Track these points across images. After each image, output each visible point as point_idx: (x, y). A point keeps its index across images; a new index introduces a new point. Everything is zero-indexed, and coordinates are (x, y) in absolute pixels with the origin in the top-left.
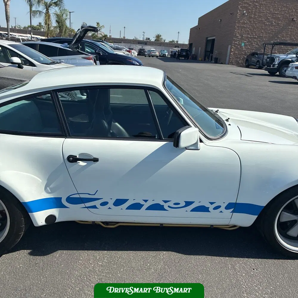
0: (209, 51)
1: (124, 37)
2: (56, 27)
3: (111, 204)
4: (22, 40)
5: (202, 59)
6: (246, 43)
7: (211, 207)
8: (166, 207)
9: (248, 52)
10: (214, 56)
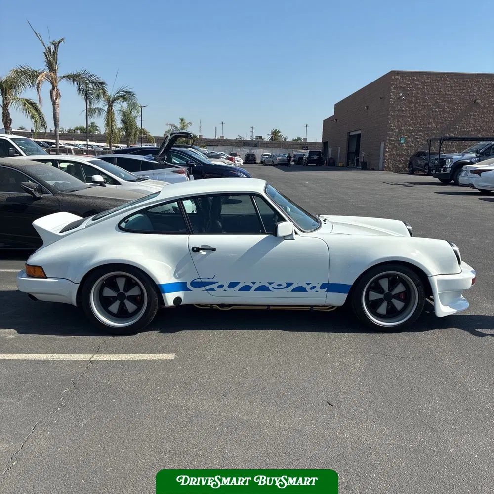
0: (353, 153)
1: (222, 137)
2: (121, 128)
3: (226, 287)
4: (74, 150)
5: (343, 164)
6: (407, 138)
7: (308, 287)
8: (271, 288)
9: (412, 151)
10: (361, 160)
